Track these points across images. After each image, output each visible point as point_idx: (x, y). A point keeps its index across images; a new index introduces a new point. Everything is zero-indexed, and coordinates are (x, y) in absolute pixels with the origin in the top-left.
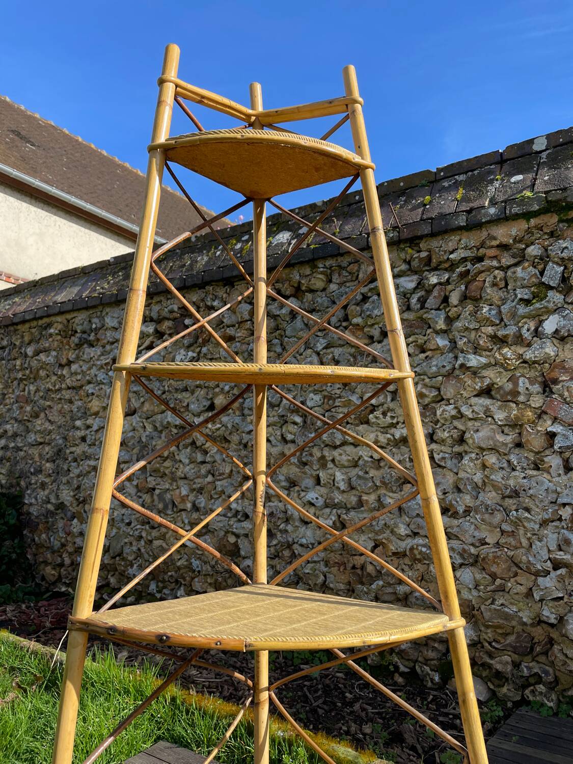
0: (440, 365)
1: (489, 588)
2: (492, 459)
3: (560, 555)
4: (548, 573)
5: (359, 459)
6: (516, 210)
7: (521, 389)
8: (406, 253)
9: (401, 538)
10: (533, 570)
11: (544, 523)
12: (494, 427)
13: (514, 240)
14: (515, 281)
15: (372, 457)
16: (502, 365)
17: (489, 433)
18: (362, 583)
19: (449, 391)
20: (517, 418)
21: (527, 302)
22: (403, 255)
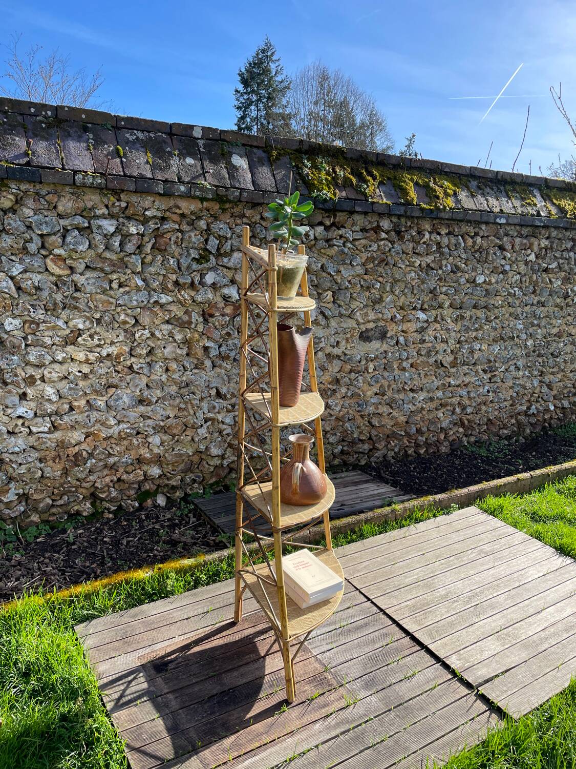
0: (140, 300)
1: (171, 443)
2: (174, 366)
3: (211, 415)
4: (202, 426)
5: (69, 374)
6: (198, 193)
7: (193, 320)
8: (109, 199)
9: (110, 427)
10: (196, 426)
11: (202, 399)
12: (175, 344)
13: (191, 213)
14: (189, 243)
15: (80, 372)
16: (181, 303)
17: (173, 349)
18: (79, 466)
19: (146, 320)
20: (191, 339)
21: (198, 261)
22: (105, 200)
